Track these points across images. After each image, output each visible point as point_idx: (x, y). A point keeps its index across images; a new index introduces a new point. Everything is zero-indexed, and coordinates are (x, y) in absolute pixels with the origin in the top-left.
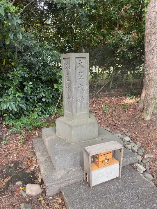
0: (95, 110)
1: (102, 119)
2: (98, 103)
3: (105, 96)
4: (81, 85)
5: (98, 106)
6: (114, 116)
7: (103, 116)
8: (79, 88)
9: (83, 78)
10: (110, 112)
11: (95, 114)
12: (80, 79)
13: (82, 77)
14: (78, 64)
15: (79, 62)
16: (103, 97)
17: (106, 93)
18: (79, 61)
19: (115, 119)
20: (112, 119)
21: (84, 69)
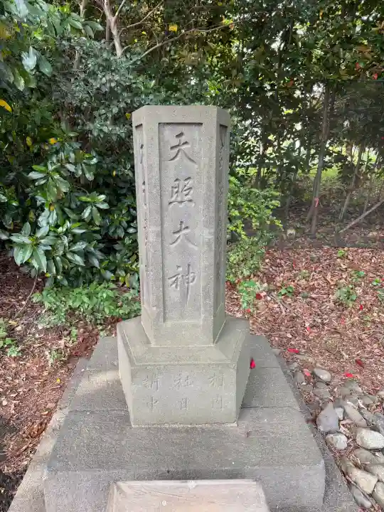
0: (313, 289)
1: (323, 324)
2: (332, 267)
3: (367, 243)
4: (183, 226)
5: (329, 278)
6: (374, 322)
7: (332, 315)
8: (177, 235)
9: (190, 201)
10: (363, 303)
11: (308, 303)
12: (181, 202)
13: (189, 197)
14: (172, 148)
15: (175, 142)
16: (359, 247)
17: (375, 233)
18: (177, 136)
19: (370, 336)
20: (359, 332)
21: (196, 166)
